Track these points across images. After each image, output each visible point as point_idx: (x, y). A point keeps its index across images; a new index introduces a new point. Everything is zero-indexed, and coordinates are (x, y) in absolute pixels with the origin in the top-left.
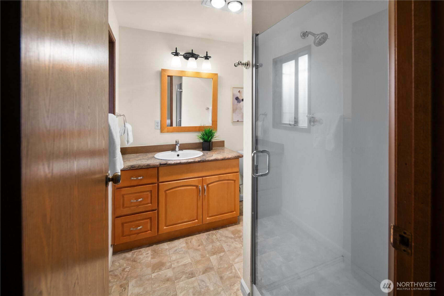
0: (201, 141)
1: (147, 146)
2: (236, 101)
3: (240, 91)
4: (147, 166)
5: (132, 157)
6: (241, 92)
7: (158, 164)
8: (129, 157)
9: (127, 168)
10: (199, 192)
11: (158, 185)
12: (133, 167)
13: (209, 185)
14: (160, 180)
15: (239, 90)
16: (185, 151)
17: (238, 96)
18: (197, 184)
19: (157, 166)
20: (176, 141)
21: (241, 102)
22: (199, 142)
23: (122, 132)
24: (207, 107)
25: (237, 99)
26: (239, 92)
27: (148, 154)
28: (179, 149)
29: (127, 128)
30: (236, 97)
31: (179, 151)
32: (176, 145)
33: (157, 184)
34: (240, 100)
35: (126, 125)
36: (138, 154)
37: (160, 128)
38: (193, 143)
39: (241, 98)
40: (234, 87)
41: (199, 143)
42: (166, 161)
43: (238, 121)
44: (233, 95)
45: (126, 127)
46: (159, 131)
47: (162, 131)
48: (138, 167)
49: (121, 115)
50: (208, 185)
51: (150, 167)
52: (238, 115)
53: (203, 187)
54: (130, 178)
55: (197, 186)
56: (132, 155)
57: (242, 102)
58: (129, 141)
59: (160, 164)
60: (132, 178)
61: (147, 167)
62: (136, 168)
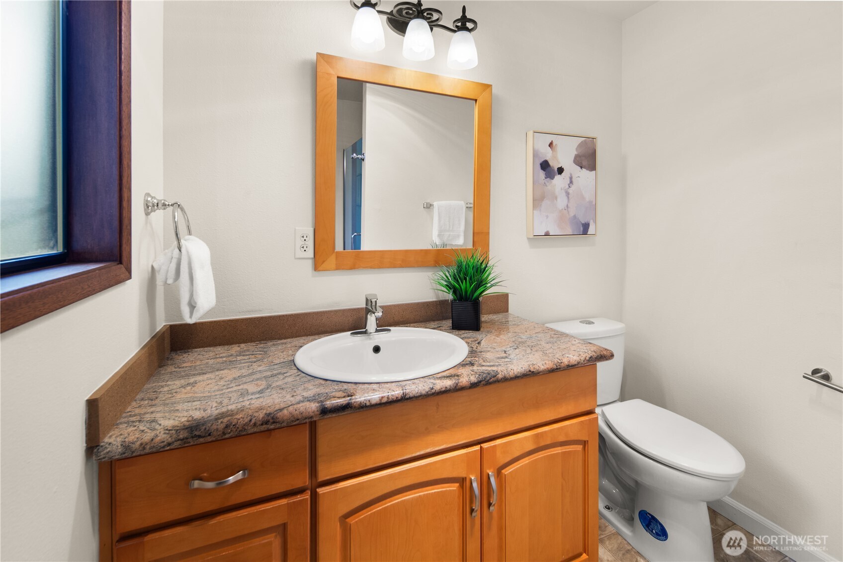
0: (450, 296)
1: (270, 317)
2: (542, 174)
3: (554, 144)
4: (267, 422)
5: (211, 362)
6: (556, 145)
7: (313, 407)
8: (198, 363)
9: (169, 444)
10: (471, 502)
11: (314, 497)
12: (200, 437)
13: (503, 471)
14: (323, 476)
15: (549, 138)
16: (397, 333)
17: (547, 159)
18: (463, 474)
19: (312, 417)
20: (367, 300)
21: (556, 177)
22: (434, 299)
23: (167, 271)
24: (428, 201)
25: (545, 166)
26: (551, 145)
27: (273, 349)
28: (377, 324)
29: (188, 252)
30: (543, 160)
31: (377, 331)
32: (368, 311)
33: (307, 496)
34: (554, 170)
35: (183, 242)
36: (235, 349)
37: (312, 256)
38: (418, 304)
39: (555, 165)
40: (536, 130)
41: (436, 301)
42: (345, 386)
43: (547, 234)
44: (535, 155)
45: (183, 250)
46: (309, 264)
47: (319, 263)
48: (224, 434)
49: (164, 205)
50: (499, 472)
51: (278, 425)
52: (547, 217)
53: (485, 481)
54: (188, 484)
55: (462, 481)
56: (211, 354)
57: (558, 178)
58: (196, 303)
59: (325, 411)
60: (197, 484)
61: (264, 427)
62: (214, 439)
